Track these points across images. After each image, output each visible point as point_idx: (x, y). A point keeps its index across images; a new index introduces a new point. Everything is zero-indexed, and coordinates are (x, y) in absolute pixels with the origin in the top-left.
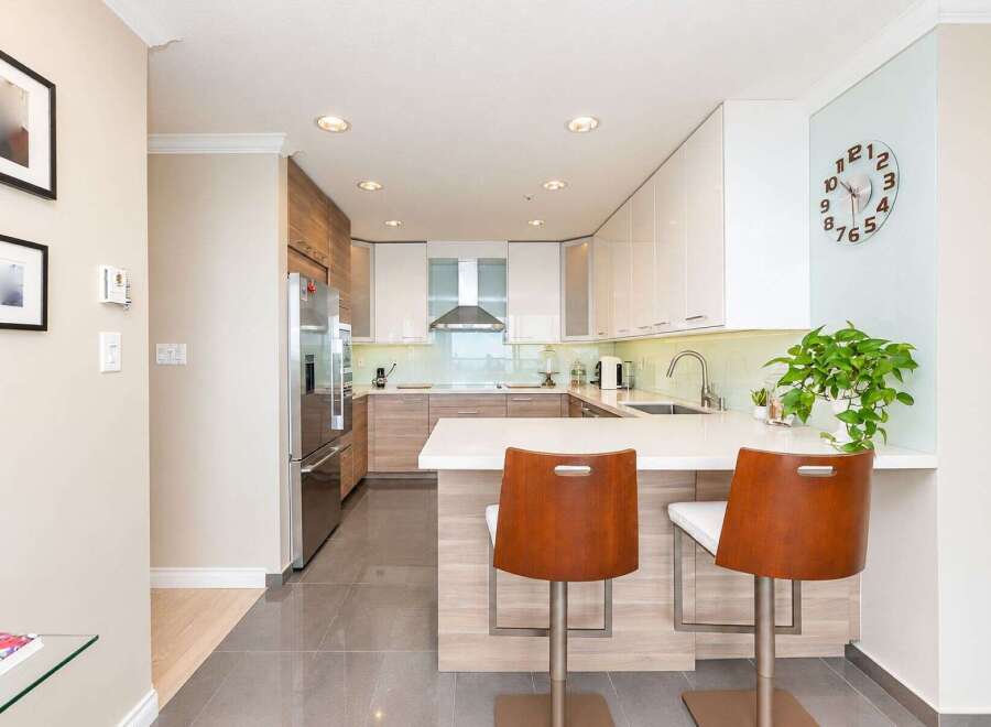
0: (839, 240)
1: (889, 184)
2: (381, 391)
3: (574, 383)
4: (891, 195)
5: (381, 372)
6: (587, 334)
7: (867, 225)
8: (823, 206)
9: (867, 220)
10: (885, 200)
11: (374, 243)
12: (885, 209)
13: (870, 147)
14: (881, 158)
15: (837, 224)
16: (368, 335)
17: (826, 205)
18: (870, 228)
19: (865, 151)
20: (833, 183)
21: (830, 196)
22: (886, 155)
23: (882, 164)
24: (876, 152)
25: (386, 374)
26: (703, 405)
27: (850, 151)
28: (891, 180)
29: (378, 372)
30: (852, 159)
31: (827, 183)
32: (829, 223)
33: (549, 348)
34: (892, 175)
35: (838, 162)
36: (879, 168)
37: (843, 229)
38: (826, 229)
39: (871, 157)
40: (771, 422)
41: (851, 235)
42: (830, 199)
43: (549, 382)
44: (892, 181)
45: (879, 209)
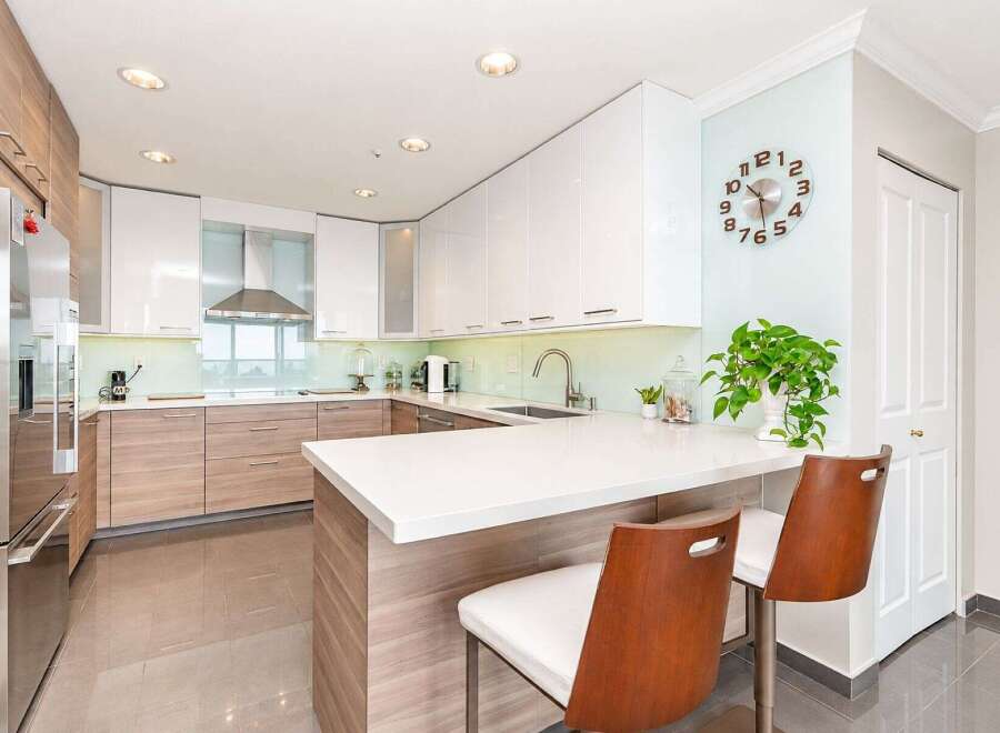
0: (742, 241)
1: (804, 190)
2: (119, 406)
3: (389, 387)
4: (803, 201)
5: (118, 378)
6: (411, 330)
7: (776, 228)
8: (722, 207)
9: (776, 224)
10: (798, 205)
11: (111, 185)
12: (799, 213)
13: (781, 154)
14: (794, 166)
15: (740, 225)
16: (98, 322)
17: (726, 207)
18: (781, 231)
19: (775, 159)
20: (735, 186)
21: (732, 198)
22: (800, 163)
23: (795, 172)
24: (787, 160)
25: (127, 379)
26: (568, 406)
27: (757, 156)
28: (805, 187)
29: (114, 377)
30: (759, 164)
31: (729, 186)
32: (730, 225)
33: (361, 345)
34: (807, 182)
35: (742, 166)
36: (792, 174)
37: (748, 230)
38: (726, 229)
39: (782, 164)
40: (671, 420)
41: (756, 238)
42: (731, 201)
43: (360, 385)
44: (807, 188)
45: (790, 214)
